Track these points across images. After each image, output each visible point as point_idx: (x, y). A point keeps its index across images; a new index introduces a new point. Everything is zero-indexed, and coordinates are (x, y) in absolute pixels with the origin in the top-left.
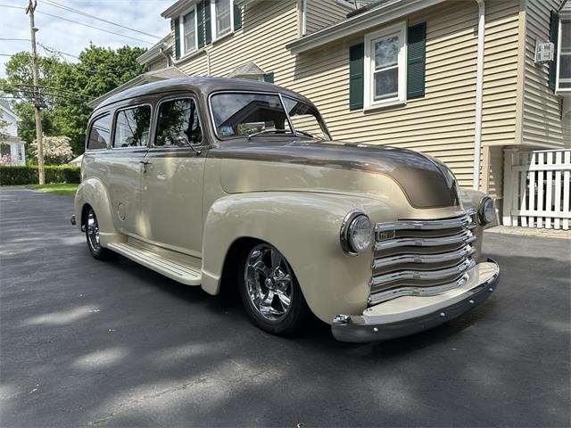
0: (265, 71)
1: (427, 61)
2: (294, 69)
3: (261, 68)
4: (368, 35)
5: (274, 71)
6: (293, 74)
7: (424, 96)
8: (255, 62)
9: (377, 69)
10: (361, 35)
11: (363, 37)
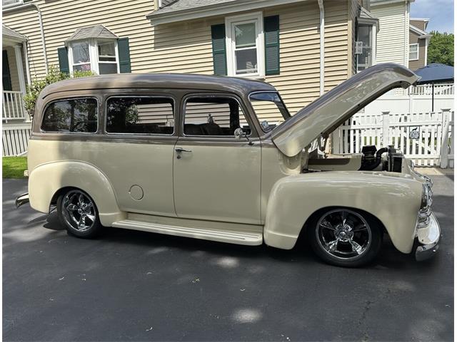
0: (117, 35)
1: (281, 46)
2: (153, 37)
3: (113, 32)
4: (229, 18)
5: (129, 37)
6: (153, 42)
7: (279, 74)
8: (103, 25)
9: (237, 48)
10: (223, 17)
11: (224, 19)
